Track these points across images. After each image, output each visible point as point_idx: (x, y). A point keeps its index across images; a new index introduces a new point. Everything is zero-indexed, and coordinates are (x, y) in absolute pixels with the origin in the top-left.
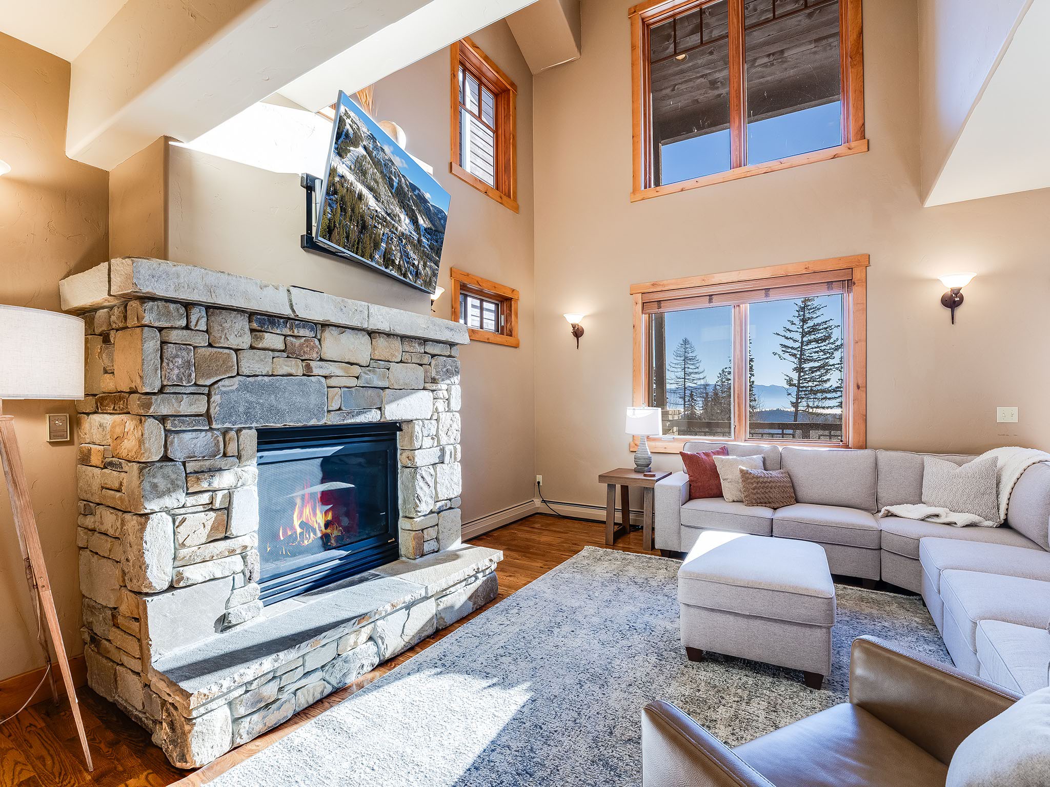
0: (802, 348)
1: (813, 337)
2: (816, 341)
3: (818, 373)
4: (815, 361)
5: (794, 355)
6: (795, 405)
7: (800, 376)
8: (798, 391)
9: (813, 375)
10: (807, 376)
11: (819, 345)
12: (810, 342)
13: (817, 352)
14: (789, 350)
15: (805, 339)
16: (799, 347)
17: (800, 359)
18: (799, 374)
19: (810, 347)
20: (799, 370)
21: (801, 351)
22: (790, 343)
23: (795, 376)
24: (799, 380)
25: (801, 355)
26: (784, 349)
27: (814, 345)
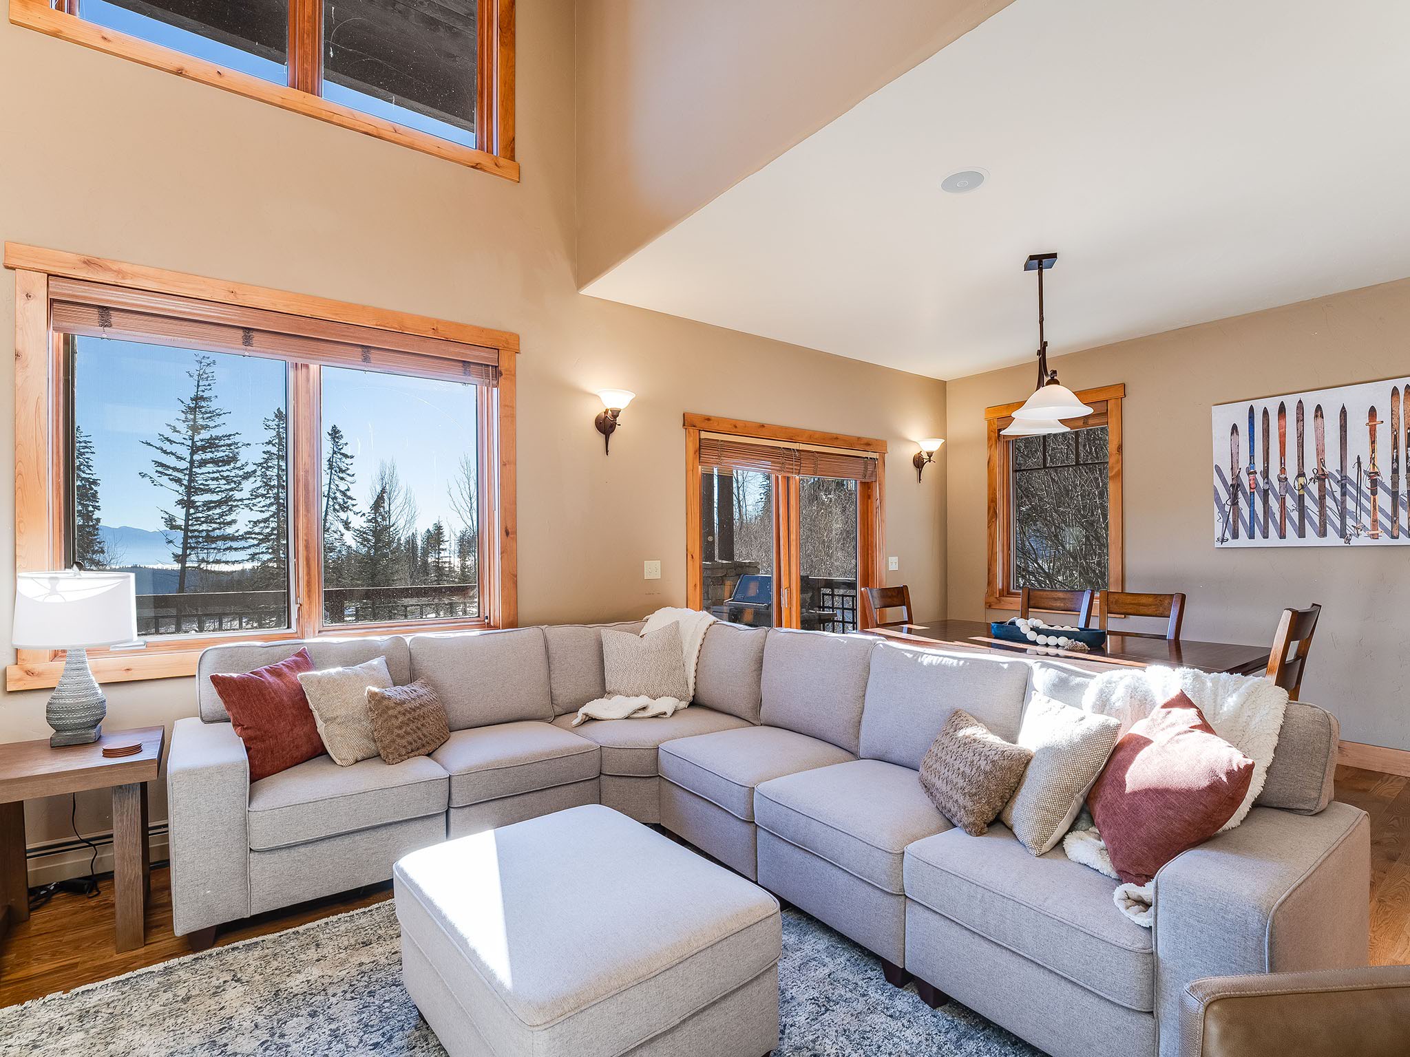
0: (191, 470)
1: (209, 456)
2: (215, 462)
3: (218, 511)
4: (214, 492)
5: (178, 481)
6: (181, 559)
7: (188, 514)
8: (186, 538)
9: (210, 513)
10: (200, 515)
11: (220, 469)
12: (203, 463)
13: (217, 479)
14: (170, 472)
15: (196, 457)
16: (186, 469)
17: (188, 488)
18: (187, 512)
19: (204, 470)
20: (187, 504)
21: (190, 475)
22: (171, 461)
23: (180, 514)
24: (187, 520)
25: (190, 481)
26: (160, 469)
27: (210, 468)
